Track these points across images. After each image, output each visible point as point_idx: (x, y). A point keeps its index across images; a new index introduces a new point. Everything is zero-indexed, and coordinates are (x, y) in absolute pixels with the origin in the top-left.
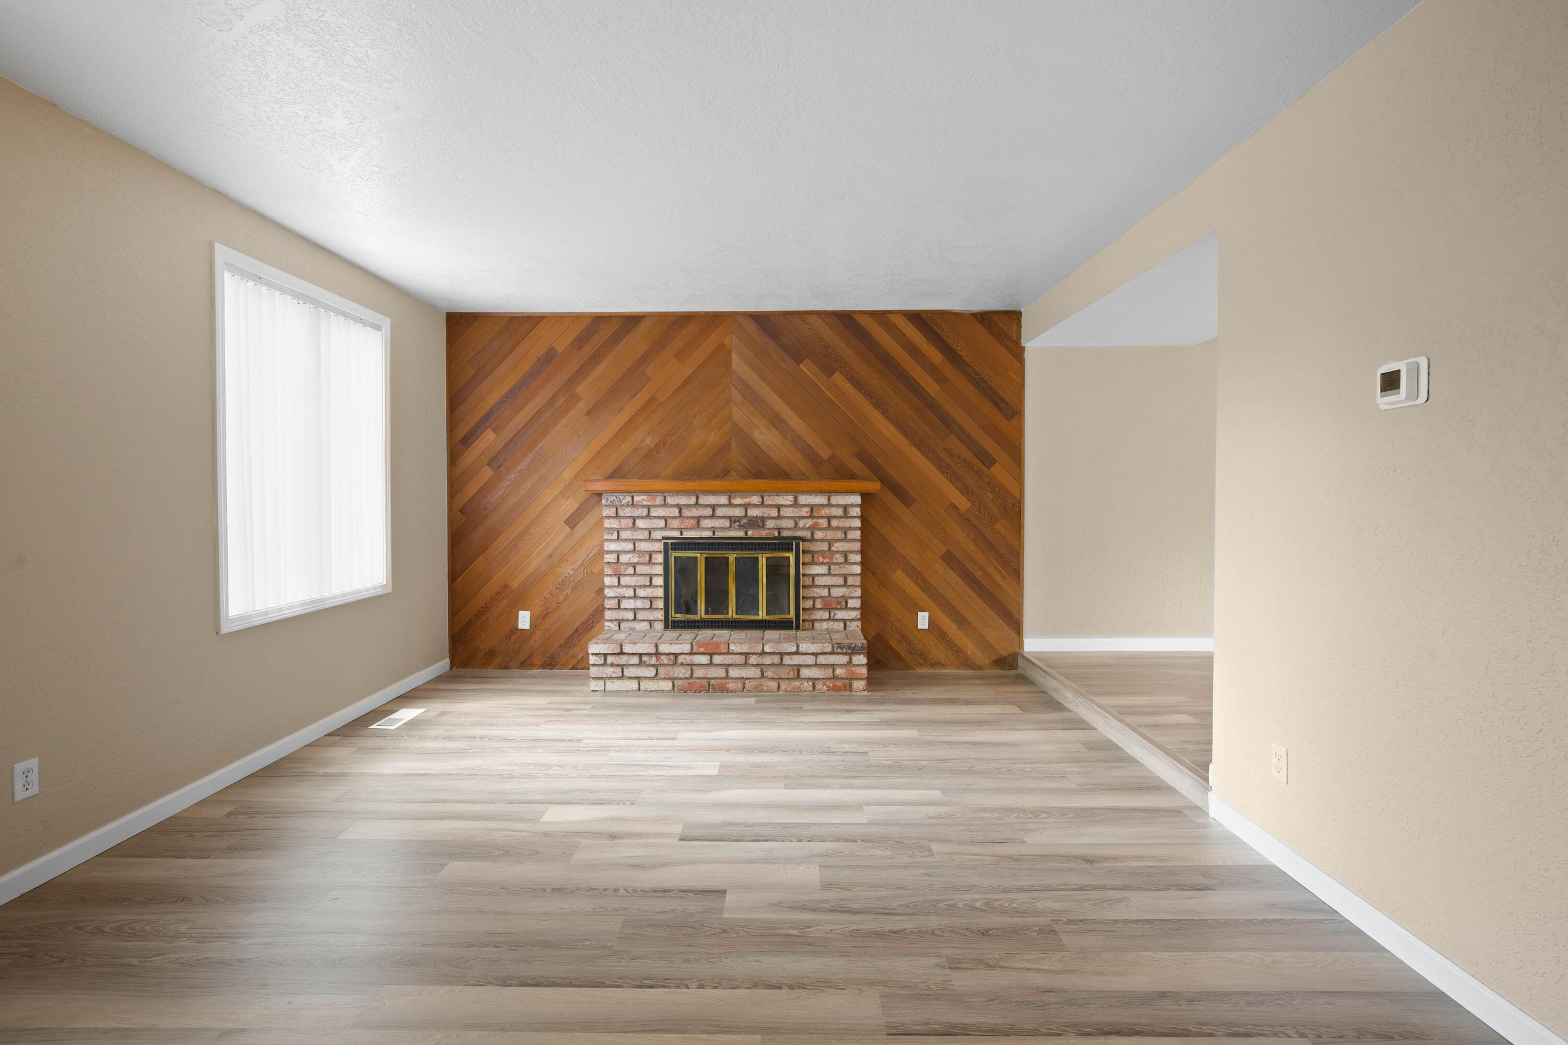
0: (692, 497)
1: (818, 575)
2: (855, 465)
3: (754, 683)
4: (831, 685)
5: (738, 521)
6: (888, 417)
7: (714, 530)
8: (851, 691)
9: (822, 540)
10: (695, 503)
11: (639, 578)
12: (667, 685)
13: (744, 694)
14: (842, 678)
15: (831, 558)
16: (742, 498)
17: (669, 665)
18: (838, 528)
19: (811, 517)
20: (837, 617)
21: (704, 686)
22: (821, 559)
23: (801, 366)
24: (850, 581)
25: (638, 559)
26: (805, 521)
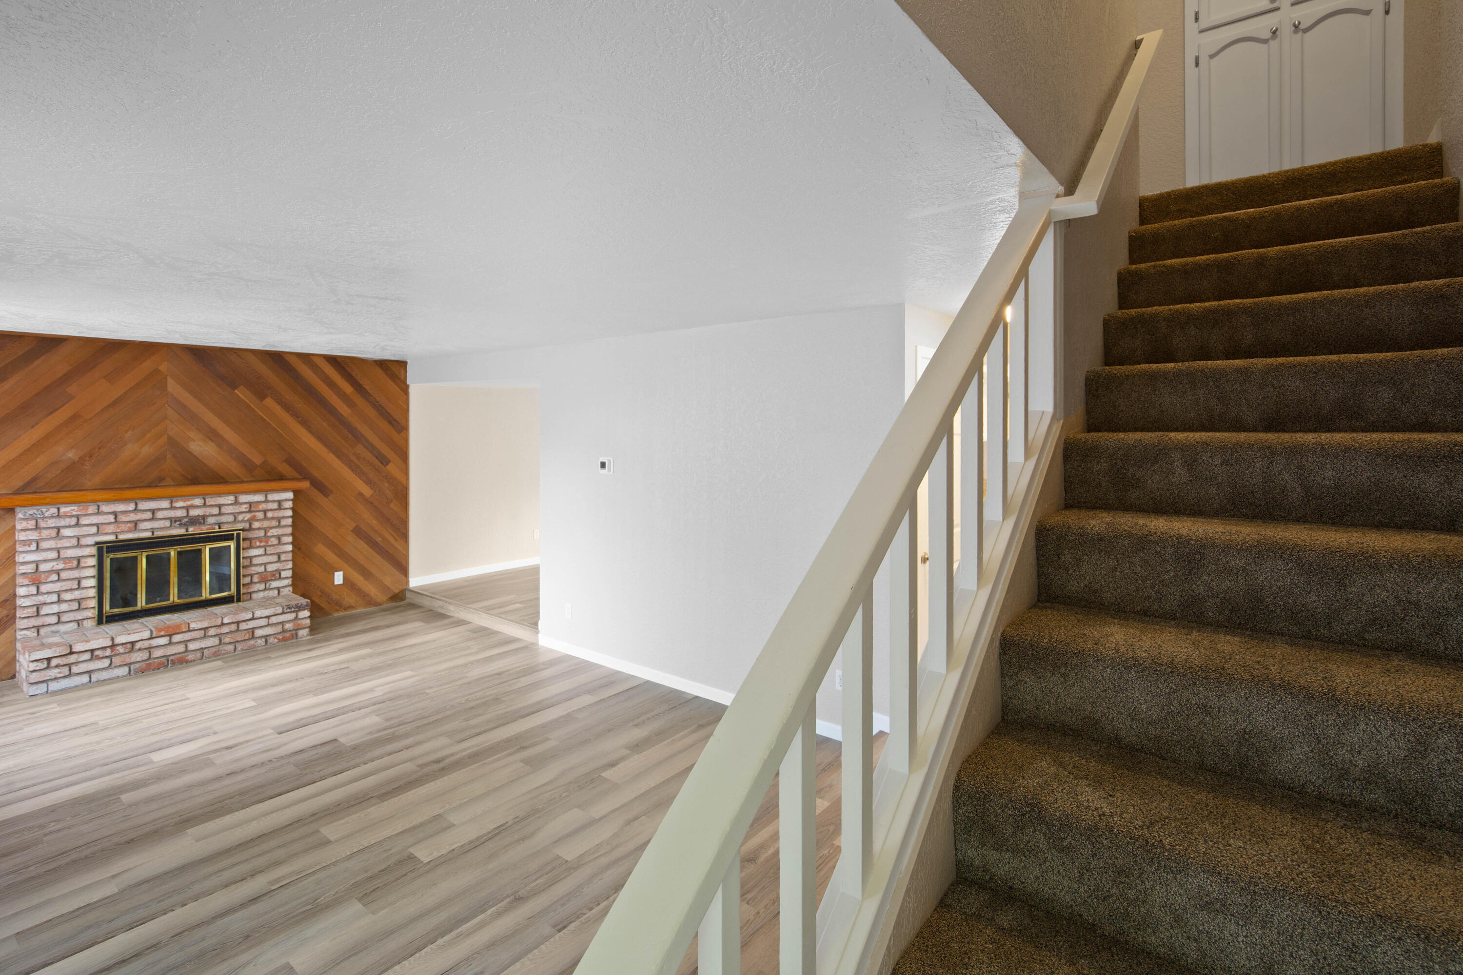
0: (130, 504)
1: (255, 556)
2: (285, 469)
3: (213, 650)
4: (281, 637)
5: (179, 521)
6: (311, 432)
7: (153, 530)
8: (297, 639)
9: (259, 529)
10: (133, 509)
11: (64, 583)
12: (124, 671)
13: (202, 661)
14: (290, 631)
15: (267, 542)
16: (185, 501)
17: (125, 653)
18: (273, 518)
19: (250, 511)
20: (272, 586)
21: (163, 663)
22: (258, 544)
23: (236, 391)
24: (283, 557)
25: (63, 565)
26: (243, 515)
